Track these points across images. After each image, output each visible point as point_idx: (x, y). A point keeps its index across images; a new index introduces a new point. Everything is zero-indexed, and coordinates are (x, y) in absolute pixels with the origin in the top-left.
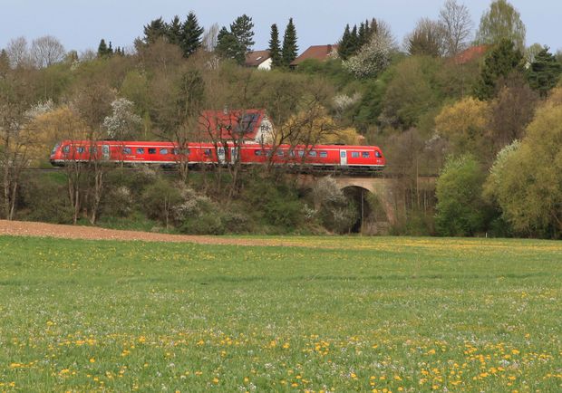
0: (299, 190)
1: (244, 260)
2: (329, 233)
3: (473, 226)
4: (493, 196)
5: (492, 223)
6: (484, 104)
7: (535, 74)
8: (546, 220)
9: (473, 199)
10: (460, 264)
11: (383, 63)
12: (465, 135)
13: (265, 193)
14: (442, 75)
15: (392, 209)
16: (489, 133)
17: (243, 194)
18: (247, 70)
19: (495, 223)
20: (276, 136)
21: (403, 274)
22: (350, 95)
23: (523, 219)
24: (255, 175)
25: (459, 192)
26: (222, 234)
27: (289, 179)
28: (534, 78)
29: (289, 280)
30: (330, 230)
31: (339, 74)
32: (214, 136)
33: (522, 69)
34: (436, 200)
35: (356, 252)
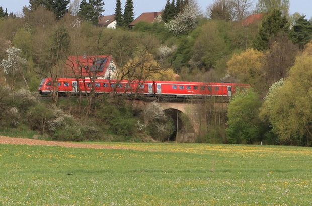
0: (134, 111)
1: (96, 159)
2: (154, 141)
3: (252, 136)
4: (266, 116)
5: (265, 135)
6: (261, 54)
7: (296, 33)
8: (302, 133)
9: (253, 118)
10: (243, 162)
11: (192, 25)
12: (248, 74)
13: (111, 113)
14: (232, 34)
15: (197, 125)
16: (264, 73)
17: (95, 114)
18: (99, 29)
19: (267, 135)
20: (119, 74)
21: (204, 169)
22: (170, 46)
23: (286, 132)
24: (104, 100)
25: (243, 113)
26: (81, 141)
27: (127, 103)
28: (295, 36)
29: (126, 172)
30: (155, 139)
31: (162, 32)
32: (76, 73)
33: (287, 30)
34: (227, 119)
35: (172, 153)
